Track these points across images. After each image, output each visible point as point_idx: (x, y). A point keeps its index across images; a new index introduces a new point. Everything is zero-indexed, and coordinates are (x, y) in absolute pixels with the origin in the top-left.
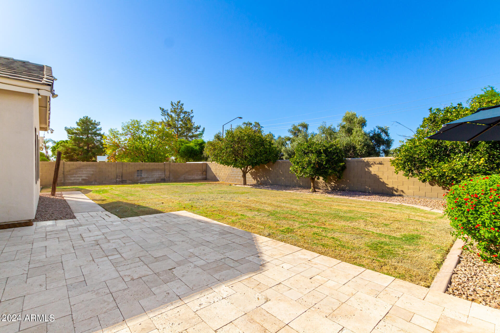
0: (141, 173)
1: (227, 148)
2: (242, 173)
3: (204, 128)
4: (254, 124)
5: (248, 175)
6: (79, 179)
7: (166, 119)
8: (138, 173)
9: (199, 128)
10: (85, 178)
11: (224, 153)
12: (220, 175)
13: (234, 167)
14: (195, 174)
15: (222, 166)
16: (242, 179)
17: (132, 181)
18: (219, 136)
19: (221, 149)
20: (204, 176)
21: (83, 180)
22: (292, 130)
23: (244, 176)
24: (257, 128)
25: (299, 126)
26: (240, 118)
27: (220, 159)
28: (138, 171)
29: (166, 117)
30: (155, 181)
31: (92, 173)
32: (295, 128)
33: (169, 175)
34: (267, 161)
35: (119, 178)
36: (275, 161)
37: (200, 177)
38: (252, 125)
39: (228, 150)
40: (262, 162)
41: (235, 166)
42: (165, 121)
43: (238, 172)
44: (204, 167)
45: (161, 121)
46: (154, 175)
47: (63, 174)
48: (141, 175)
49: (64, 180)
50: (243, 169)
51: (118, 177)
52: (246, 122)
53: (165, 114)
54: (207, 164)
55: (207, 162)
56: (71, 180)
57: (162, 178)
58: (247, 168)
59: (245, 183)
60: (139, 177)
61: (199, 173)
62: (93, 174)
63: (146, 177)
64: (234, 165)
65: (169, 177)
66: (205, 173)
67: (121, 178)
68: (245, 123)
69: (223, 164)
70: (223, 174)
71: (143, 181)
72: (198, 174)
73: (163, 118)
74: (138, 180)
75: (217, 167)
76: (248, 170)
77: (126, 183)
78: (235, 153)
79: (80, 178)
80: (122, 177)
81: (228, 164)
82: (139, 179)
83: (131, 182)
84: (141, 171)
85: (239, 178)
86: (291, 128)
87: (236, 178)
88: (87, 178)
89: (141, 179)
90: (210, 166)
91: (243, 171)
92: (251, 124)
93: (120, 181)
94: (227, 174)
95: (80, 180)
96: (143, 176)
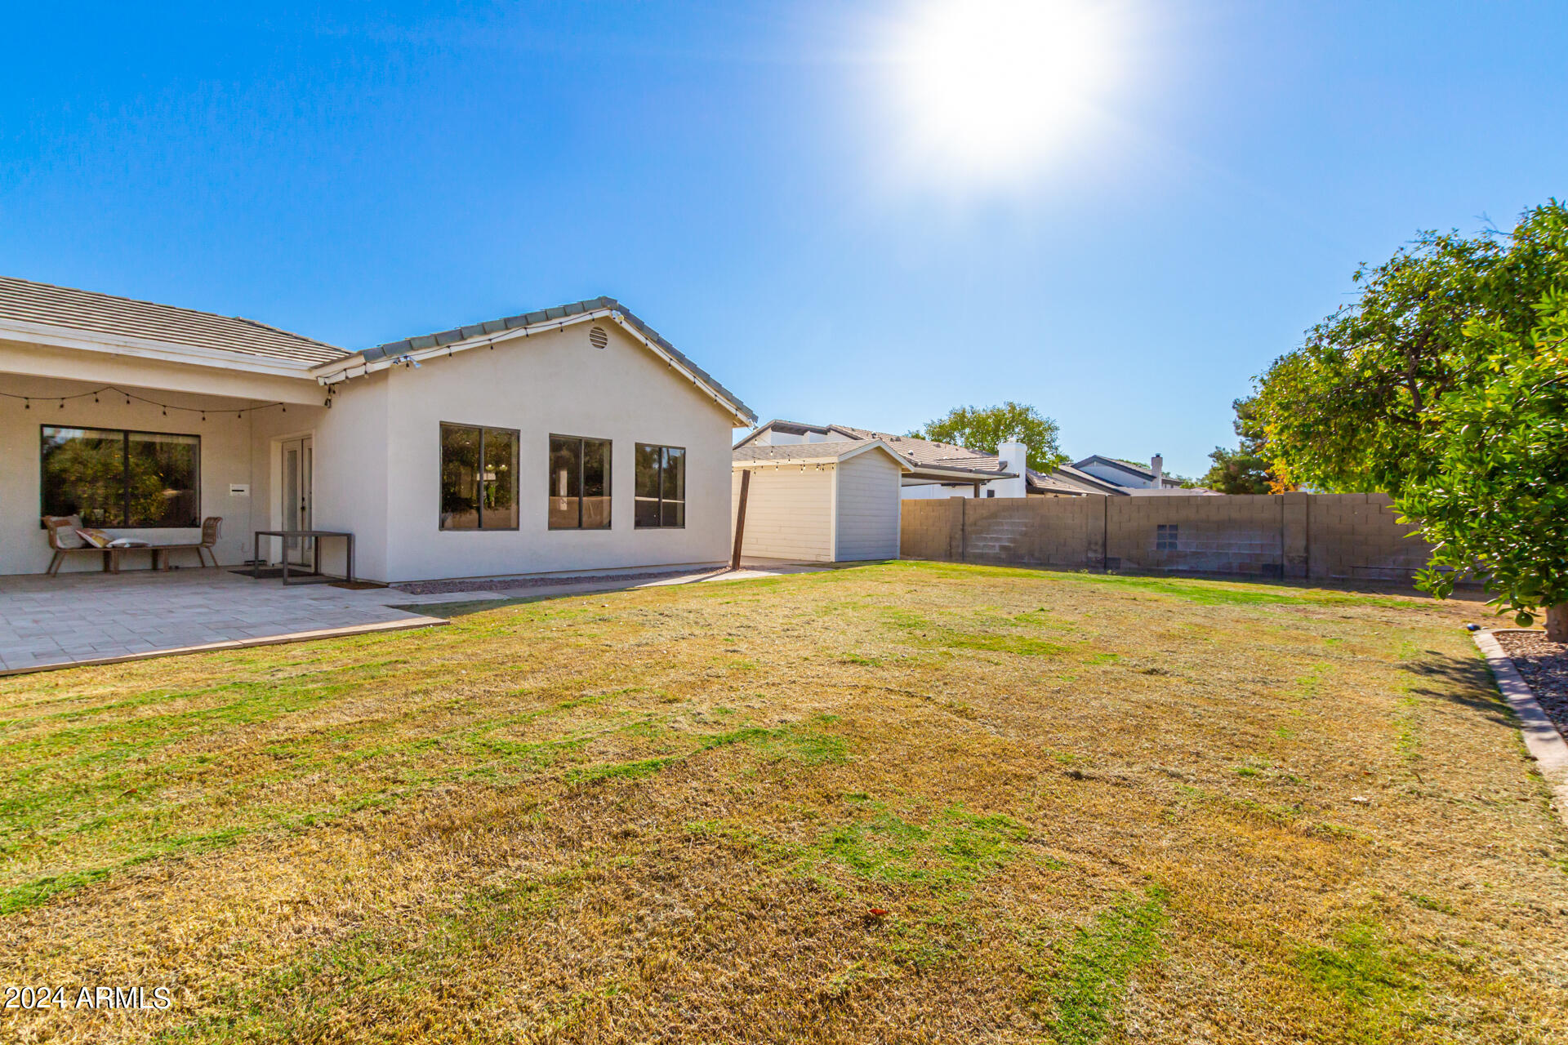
0: (1175, 536)
6: (994, 546)
8: (1161, 536)
10: (1007, 544)
17: (1139, 564)
21: (1003, 548)
28: (1161, 527)
30: (1235, 571)
31: (1024, 529)
33: (1307, 549)
35: (1095, 551)
46: (1231, 545)
47: (963, 530)
48: (1173, 545)
49: (965, 546)
51: (1093, 547)
56: (977, 547)
57: (1270, 561)
60: (1167, 551)
62: (1025, 534)
63: (1194, 554)
65: (1306, 561)
67: (1100, 550)
71: (1180, 568)
74: (1160, 563)
77: (1118, 568)
79: (997, 544)
80: (1105, 545)
82: (1165, 557)
83: (1136, 566)
84: (1174, 527)
88: (1012, 545)
89: (1174, 559)
93: (1098, 561)
95: (997, 550)
96: (1180, 548)
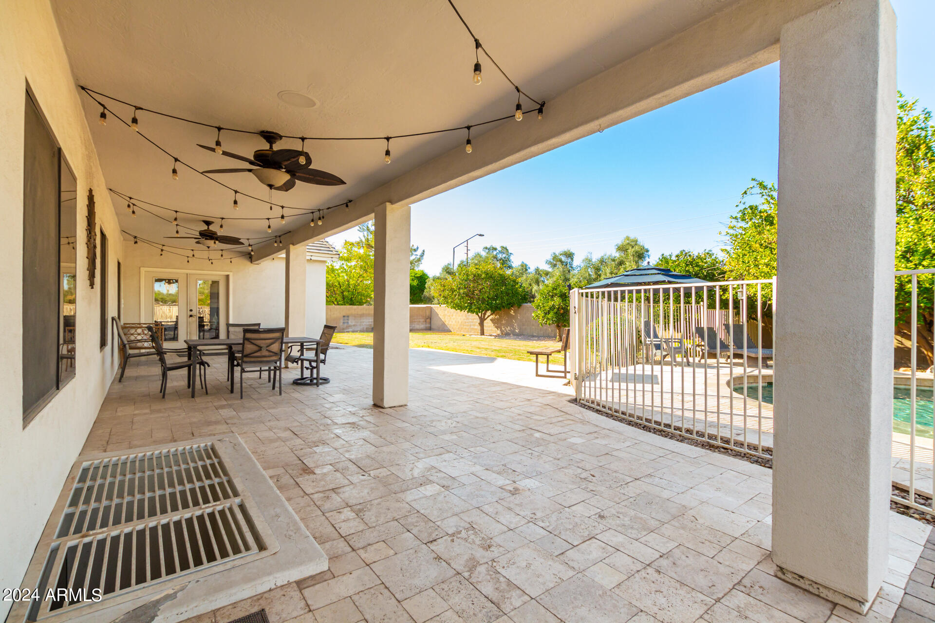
0: (348, 320)
1: (459, 289)
2: (479, 321)
3: (424, 251)
4: (500, 249)
5: (488, 323)
7: (364, 236)
8: (344, 320)
9: (415, 250)
11: (456, 295)
12: (450, 323)
13: (468, 312)
14: (415, 322)
15: (454, 310)
16: (479, 328)
18: (448, 268)
19: (453, 290)
20: (428, 325)
22: (552, 261)
23: (482, 324)
24: (504, 256)
25: (561, 255)
26: (480, 235)
27: (451, 302)
28: (344, 316)
29: (365, 233)
30: (365, 330)
32: (555, 257)
34: (510, 305)
36: (521, 305)
37: (422, 326)
38: (497, 251)
39: (462, 291)
40: (503, 307)
41: (471, 311)
42: (364, 240)
43: (474, 318)
44: (428, 313)
45: (358, 240)
46: (364, 322)
48: (348, 323)
50: (480, 314)
52: (488, 247)
53: (363, 229)
54: (431, 308)
55: (432, 306)
58: (485, 314)
59: (482, 333)
60: (346, 324)
61: (421, 320)
63: (354, 325)
64: (469, 309)
66: (428, 320)
68: (486, 248)
69: (455, 308)
70: (454, 322)
71: (350, 330)
72: (420, 322)
73: (361, 235)
74: (343, 329)
75: (446, 312)
76: (486, 316)
78: (470, 295)
81: (461, 308)
82: (345, 327)
84: (348, 316)
85: (476, 327)
86: (549, 257)
87: (472, 327)
89: (349, 327)
90: (436, 311)
91: (480, 318)
92: (495, 249)
94: (460, 322)
96: (350, 323)
